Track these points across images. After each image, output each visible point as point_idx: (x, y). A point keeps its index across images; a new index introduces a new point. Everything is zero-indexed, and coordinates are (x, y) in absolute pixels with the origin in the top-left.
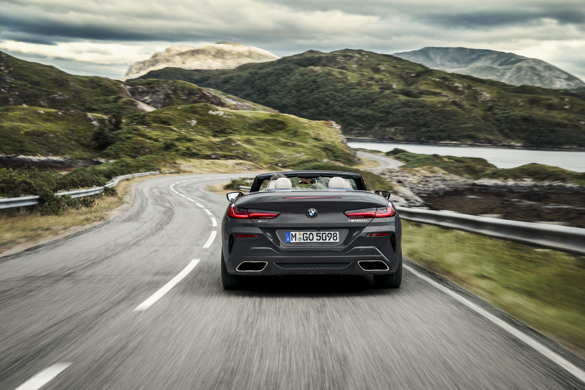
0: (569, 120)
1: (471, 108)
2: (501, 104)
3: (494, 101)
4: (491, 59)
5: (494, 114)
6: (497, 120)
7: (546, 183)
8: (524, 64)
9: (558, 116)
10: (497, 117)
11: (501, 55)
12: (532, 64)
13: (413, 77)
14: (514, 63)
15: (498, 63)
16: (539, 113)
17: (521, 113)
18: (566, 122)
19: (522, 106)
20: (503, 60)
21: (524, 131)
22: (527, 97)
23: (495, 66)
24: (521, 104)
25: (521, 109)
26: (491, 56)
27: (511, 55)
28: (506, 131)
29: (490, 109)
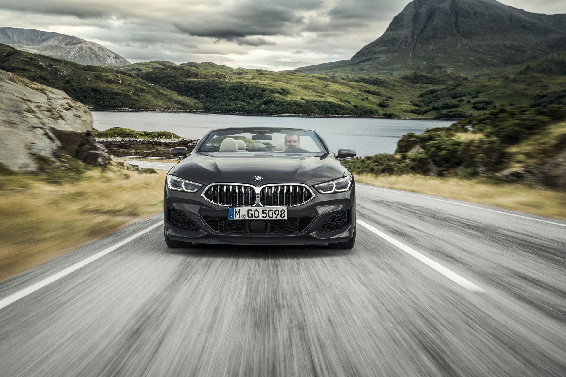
0: (123, 91)
1: (54, 81)
2: (74, 78)
3: (70, 76)
4: (58, 40)
5: (71, 86)
6: (74, 90)
7: (128, 139)
8: (84, 46)
9: (115, 88)
10: (74, 88)
11: (65, 37)
12: (90, 45)
13: (4, 56)
14: (76, 44)
15: (64, 43)
16: (103, 85)
17: (90, 85)
18: (120, 92)
19: (90, 80)
20: (68, 41)
21: (93, 98)
22: (92, 74)
23: (62, 46)
24: (89, 79)
25: (90, 82)
26: (58, 38)
27: (73, 38)
28: (81, 98)
29: (68, 82)
